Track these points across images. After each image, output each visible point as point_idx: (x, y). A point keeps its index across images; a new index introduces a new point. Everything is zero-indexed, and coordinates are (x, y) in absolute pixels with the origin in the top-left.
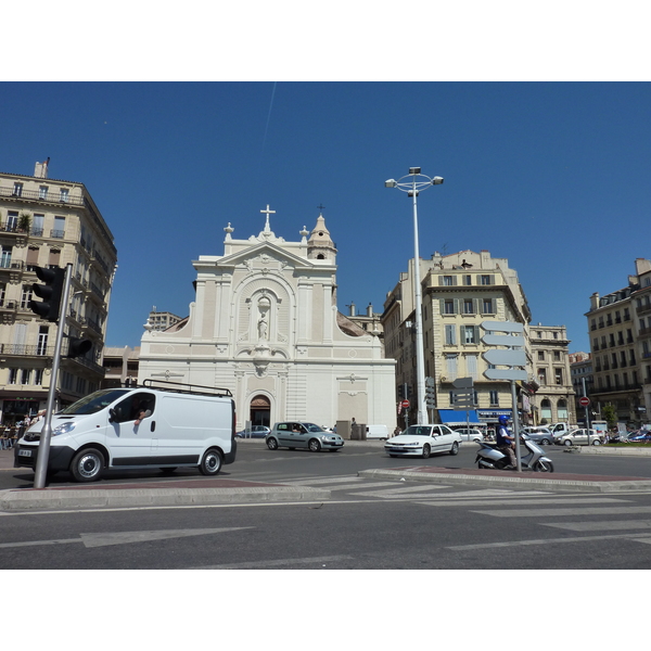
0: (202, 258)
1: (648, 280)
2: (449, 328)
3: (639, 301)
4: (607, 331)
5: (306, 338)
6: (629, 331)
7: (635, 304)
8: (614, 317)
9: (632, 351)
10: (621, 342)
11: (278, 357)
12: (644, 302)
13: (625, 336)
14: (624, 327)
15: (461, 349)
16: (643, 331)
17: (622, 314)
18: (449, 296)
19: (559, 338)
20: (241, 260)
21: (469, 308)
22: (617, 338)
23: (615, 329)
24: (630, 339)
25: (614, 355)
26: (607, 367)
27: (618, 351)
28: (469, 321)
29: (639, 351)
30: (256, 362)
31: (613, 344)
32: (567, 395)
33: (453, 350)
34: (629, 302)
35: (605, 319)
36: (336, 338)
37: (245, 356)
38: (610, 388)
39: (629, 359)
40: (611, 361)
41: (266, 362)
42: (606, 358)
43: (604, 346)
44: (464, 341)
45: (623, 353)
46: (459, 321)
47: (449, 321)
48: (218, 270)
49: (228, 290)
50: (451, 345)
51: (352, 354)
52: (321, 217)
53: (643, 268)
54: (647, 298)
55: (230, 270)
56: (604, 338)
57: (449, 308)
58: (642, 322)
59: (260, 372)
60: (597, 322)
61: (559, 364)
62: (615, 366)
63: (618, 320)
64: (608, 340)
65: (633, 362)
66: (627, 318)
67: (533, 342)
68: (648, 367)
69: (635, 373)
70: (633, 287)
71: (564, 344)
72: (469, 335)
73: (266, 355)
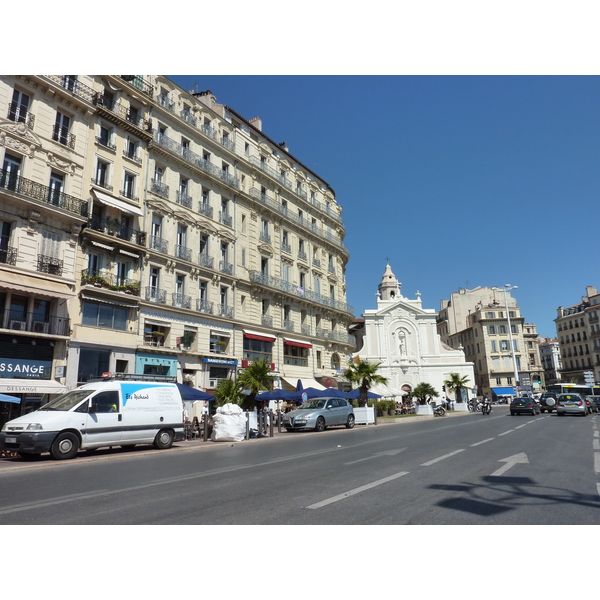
0: (367, 311)
1: (595, 301)
2: (493, 342)
3: (590, 314)
4: (569, 332)
5: (426, 353)
6: (584, 333)
7: (587, 316)
8: (574, 324)
9: (587, 346)
10: (579, 339)
11: (413, 364)
12: (593, 315)
13: (582, 336)
14: (581, 330)
15: (500, 354)
16: (593, 333)
17: (579, 322)
18: (492, 324)
19: (531, 333)
20: (387, 312)
21: (504, 330)
22: (576, 337)
23: (575, 331)
24: (585, 338)
25: (575, 348)
26: (570, 355)
27: (577, 345)
28: (504, 338)
29: (591, 346)
30: (402, 367)
31: (574, 340)
32: (539, 372)
33: (496, 354)
34: (583, 314)
35: (568, 325)
36: (441, 352)
37: (396, 364)
38: (573, 369)
39: (584, 350)
40: (573, 352)
41: (407, 367)
42: (569, 349)
43: (568, 342)
44: (502, 349)
45: (581, 347)
46: (498, 338)
47: (493, 338)
48: (376, 317)
49: (382, 328)
50: (495, 351)
51: (450, 361)
52: (388, 266)
53: (592, 292)
54: (595, 313)
55: (382, 317)
56: (567, 336)
57: (492, 331)
58: (592, 327)
59: (404, 372)
60: (563, 327)
61: (532, 350)
62: (576, 354)
63: (577, 326)
64: (570, 338)
65: (588, 352)
66: (583, 324)
67: (525, 336)
68: (598, 356)
69: (589, 360)
70: (587, 305)
71: (535, 336)
72: (504, 346)
73: (406, 363)
